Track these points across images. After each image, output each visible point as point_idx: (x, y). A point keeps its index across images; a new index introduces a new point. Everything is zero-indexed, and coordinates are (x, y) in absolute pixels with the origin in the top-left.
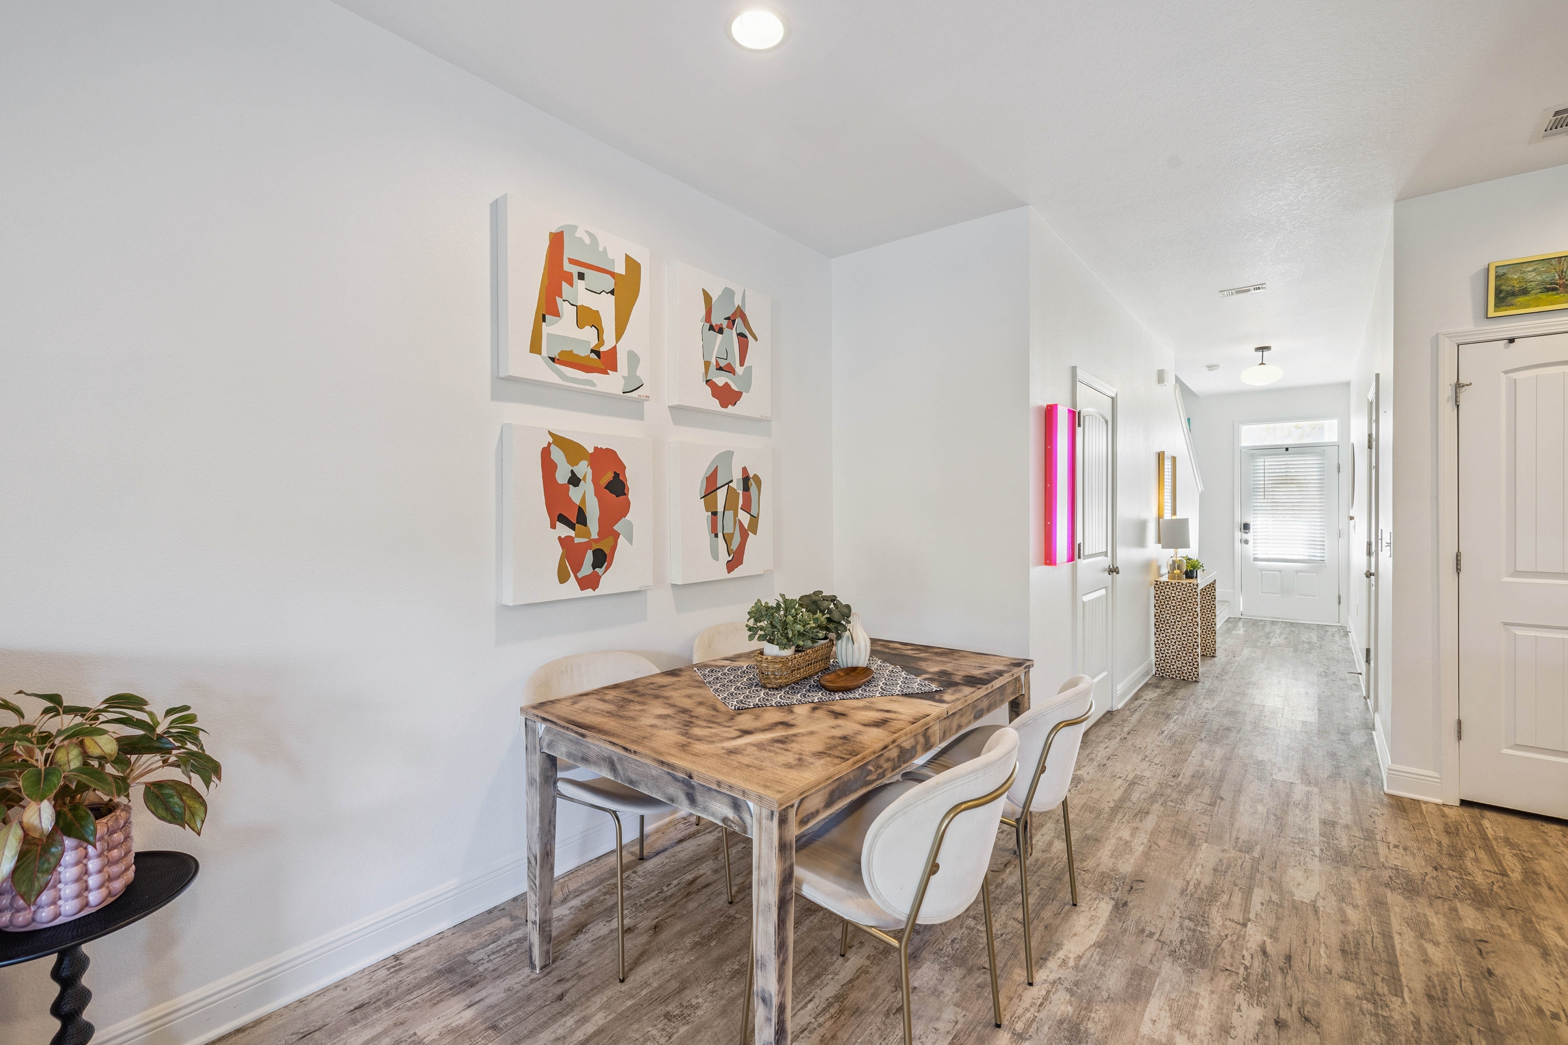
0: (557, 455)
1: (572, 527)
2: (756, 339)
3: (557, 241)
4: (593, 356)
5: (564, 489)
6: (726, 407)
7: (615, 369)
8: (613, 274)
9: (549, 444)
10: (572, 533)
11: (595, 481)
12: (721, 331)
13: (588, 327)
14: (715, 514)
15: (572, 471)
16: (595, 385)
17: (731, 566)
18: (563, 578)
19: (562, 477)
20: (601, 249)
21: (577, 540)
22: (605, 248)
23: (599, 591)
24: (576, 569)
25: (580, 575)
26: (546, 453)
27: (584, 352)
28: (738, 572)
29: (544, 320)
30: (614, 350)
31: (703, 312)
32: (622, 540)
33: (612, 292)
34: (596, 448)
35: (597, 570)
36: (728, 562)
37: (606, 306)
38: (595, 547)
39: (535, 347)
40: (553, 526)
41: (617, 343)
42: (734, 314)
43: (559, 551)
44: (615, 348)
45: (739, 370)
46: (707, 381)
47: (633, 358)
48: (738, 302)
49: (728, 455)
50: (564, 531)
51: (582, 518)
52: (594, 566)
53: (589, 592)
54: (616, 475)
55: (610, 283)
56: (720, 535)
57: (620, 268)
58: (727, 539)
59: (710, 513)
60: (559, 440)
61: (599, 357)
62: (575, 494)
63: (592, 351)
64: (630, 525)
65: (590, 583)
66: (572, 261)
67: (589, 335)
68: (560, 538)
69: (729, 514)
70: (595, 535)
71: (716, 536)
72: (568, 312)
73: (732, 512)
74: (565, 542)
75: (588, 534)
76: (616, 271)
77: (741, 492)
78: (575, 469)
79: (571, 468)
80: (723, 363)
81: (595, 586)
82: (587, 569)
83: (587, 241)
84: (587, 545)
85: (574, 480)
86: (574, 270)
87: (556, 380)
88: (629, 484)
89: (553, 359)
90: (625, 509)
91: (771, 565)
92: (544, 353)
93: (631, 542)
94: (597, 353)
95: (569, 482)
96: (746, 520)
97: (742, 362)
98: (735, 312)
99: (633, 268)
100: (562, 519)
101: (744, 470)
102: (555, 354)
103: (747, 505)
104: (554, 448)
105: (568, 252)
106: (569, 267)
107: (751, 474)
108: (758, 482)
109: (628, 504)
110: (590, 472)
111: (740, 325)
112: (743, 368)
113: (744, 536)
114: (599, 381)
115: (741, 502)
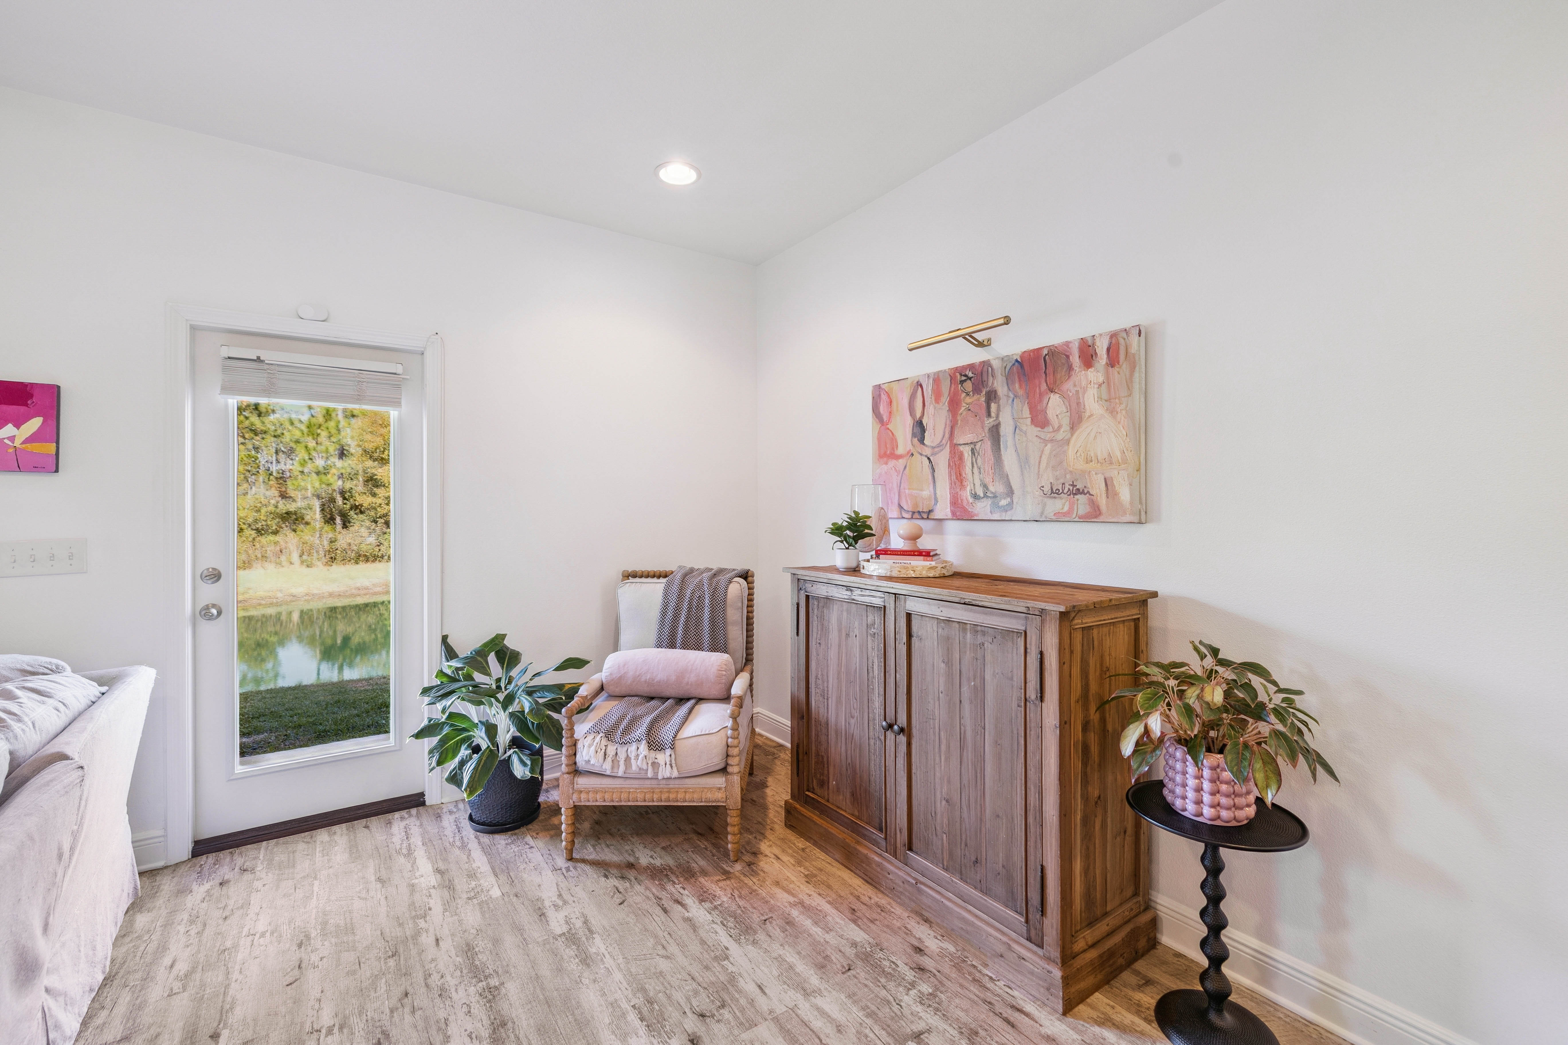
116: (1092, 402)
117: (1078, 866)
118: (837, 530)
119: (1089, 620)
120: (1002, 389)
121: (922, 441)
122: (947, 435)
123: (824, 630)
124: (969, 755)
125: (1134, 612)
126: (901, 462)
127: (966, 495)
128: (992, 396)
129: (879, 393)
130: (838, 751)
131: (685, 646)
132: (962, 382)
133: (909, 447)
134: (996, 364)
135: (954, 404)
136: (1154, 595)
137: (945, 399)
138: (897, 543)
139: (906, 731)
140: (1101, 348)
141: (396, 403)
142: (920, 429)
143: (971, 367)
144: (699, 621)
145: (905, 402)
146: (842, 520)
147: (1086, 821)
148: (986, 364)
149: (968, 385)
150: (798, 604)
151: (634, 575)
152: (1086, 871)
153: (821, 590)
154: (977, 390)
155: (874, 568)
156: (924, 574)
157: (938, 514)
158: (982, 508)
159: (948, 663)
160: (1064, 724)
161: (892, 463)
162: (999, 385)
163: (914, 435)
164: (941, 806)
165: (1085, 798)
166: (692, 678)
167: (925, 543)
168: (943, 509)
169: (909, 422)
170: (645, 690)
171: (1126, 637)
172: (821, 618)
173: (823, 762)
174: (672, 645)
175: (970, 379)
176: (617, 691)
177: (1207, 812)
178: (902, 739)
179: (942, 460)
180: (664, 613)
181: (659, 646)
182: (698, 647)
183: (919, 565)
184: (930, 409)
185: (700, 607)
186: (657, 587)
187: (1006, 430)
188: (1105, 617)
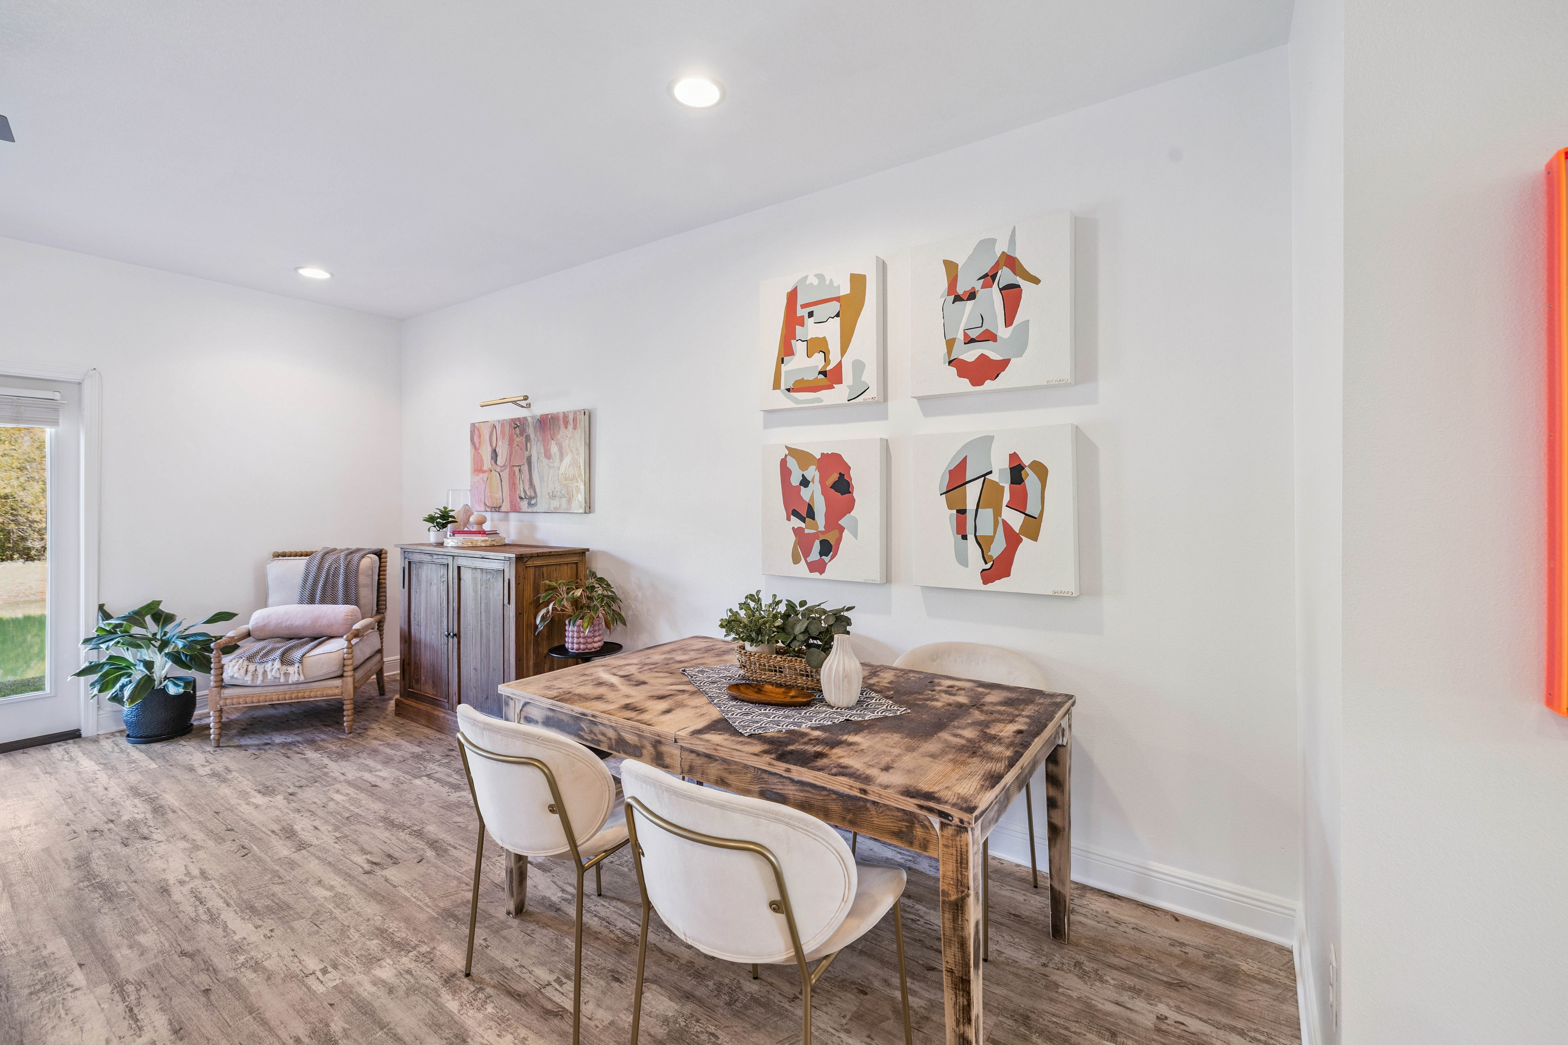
0: (792, 463)
1: (804, 520)
2: (1036, 281)
3: (792, 296)
4: (821, 376)
6: (981, 383)
7: (840, 381)
8: (837, 299)
9: (786, 456)
10: (803, 525)
11: (822, 482)
12: (972, 296)
13: (816, 354)
14: (962, 512)
15: (803, 475)
16: (822, 401)
17: (988, 576)
18: (796, 560)
19: (795, 480)
20: (827, 282)
21: (807, 531)
22: (831, 280)
23: (824, 576)
24: (806, 555)
25: (809, 559)
26: (783, 462)
27: (812, 376)
28: (998, 585)
29: (783, 363)
30: (839, 365)
31: (944, 285)
32: (846, 534)
33: (838, 315)
34: (822, 454)
35: (823, 557)
36: (984, 570)
37: (831, 331)
38: (822, 537)
39: (776, 385)
40: (789, 519)
41: (842, 356)
42: (997, 266)
43: (793, 538)
44: (840, 363)
45: (1003, 332)
46: (950, 363)
47: (859, 366)
48: (1001, 247)
49: (987, 441)
50: (796, 523)
51: (811, 514)
52: (821, 554)
53: (816, 575)
54: (841, 475)
55: (835, 307)
56: (971, 537)
57: (845, 290)
58: (983, 544)
59: (954, 512)
60: (792, 452)
61: (826, 376)
62: (805, 494)
63: (820, 373)
64: (856, 521)
65: (818, 567)
66: (804, 306)
67: (818, 360)
68: (793, 528)
69: (986, 514)
70: (821, 528)
71: (965, 537)
72: (800, 348)
73: (990, 511)
74: (797, 531)
75: (816, 527)
76: (842, 293)
77: (1007, 486)
78: (806, 474)
79: (802, 473)
80: (973, 334)
81: (822, 571)
82: (815, 555)
83: (815, 282)
84: (814, 536)
85: (805, 482)
86: (805, 312)
87: (790, 404)
88: (854, 482)
89: (788, 390)
90: (851, 505)
91: (1069, 586)
92: (783, 387)
93: (856, 536)
94: (824, 373)
95: (801, 484)
96: (1015, 520)
97: (1009, 321)
98: (997, 263)
99: (858, 281)
100: (796, 513)
101: (1014, 457)
102: (790, 386)
103: (1019, 503)
104: (789, 459)
105: (800, 301)
106: (801, 312)
107: (1026, 461)
108: (1041, 471)
109: (853, 501)
110: (817, 474)
111: (1006, 276)
112: (1011, 328)
113: (1013, 540)
114: (827, 397)
115: (1006, 498)
116: (567, 446)
118: (431, 519)
119: (538, 563)
120: (532, 436)
121: (496, 462)
122: (508, 460)
123: (418, 584)
124: (484, 641)
125: (575, 559)
126: (486, 475)
127: (517, 497)
128: (528, 439)
129: (474, 429)
130: (426, 657)
131: (323, 601)
132: (515, 428)
133: (490, 466)
134: (529, 419)
135: (511, 441)
136: (588, 550)
137: (507, 437)
138: (470, 527)
139: (458, 635)
140: (572, 417)
141: (55, 423)
142: (495, 455)
143: (519, 419)
144: (335, 585)
145: (487, 437)
146: (434, 512)
148: (525, 418)
149: (517, 430)
150: (404, 568)
151: (284, 555)
153: (416, 558)
154: (521, 434)
155: (451, 542)
156: (479, 544)
157: (503, 509)
158: (524, 505)
159: (477, 593)
160: (518, 616)
161: (481, 475)
162: (531, 432)
163: (492, 458)
164: (473, 672)
165: (537, 654)
166: (324, 622)
167: (488, 527)
168: (506, 507)
169: (489, 449)
170: (286, 633)
171: (569, 572)
172: (418, 575)
173: (418, 667)
174: (312, 601)
175: (518, 426)
176: (262, 635)
177: (575, 646)
178: (456, 639)
179: (505, 475)
180: (305, 581)
181: (301, 602)
182: (334, 602)
183: (481, 540)
184: (500, 443)
185: (336, 575)
186: (302, 562)
187: (534, 459)
188: (552, 561)
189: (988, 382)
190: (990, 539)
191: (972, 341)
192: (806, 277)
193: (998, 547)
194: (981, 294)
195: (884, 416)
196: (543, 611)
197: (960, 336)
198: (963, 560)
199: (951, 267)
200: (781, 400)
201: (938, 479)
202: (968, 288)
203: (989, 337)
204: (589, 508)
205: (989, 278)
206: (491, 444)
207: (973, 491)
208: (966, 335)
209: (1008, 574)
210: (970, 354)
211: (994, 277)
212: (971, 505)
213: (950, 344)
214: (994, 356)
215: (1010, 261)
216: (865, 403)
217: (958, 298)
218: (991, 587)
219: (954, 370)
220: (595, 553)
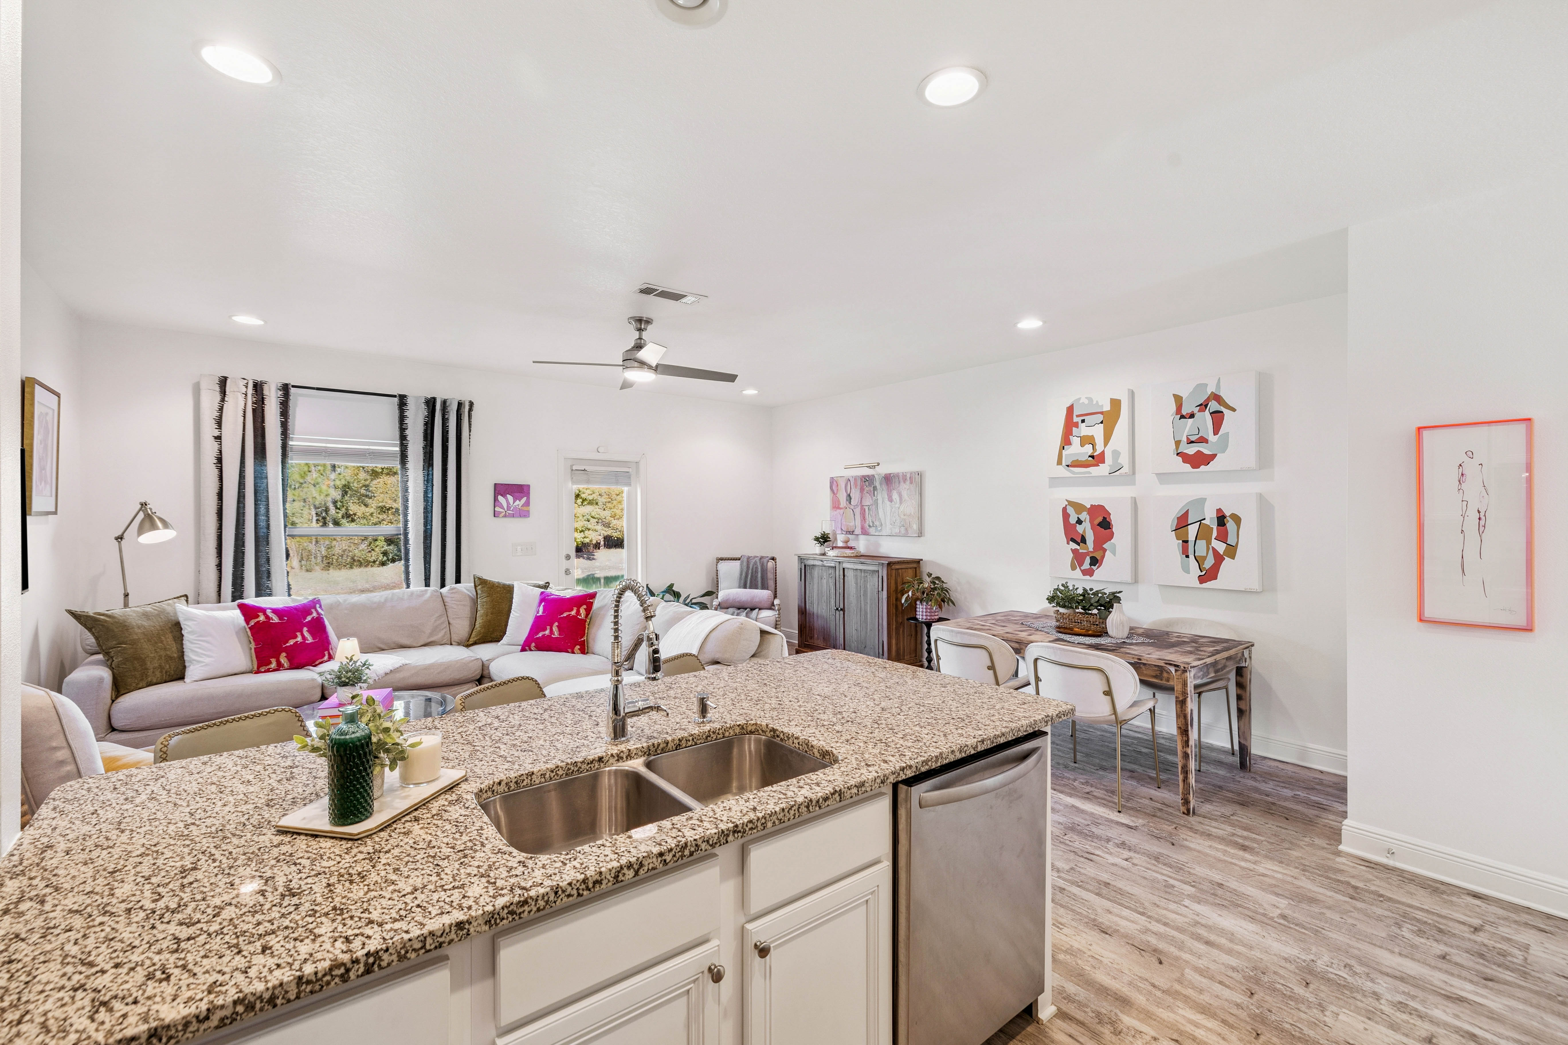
0: (1070, 510)
1: (1078, 545)
2: (1234, 410)
3: (1070, 409)
4: (1090, 459)
5: (1074, 526)
6: (1198, 467)
7: (1104, 462)
8: (1102, 413)
9: (1066, 505)
10: (1078, 547)
11: (1091, 521)
12: (1192, 416)
13: (1087, 445)
14: (1186, 542)
15: (1078, 517)
16: (1091, 473)
17: (1202, 579)
18: (1073, 568)
19: (1073, 520)
20: (1095, 403)
21: (1081, 551)
22: (1098, 402)
23: (1092, 578)
24: (1080, 565)
25: (1083, 568)
26: (1064, 510)
27: (1085, 458)
28: (1209, 585)
29: (1064, 449)
30: (1103, 453)
31: (1174, 409)
32: (1108, 553)
33: (1102, 422)
34: (1091, 505)
35: (1092, 567)
36: (1200, 576)
37: (1098, 432)
38: (1091, 555)
39: (1059, 462)
40: (1068, 543)
41: (1105, 447)
42: (1208, 400)
43: (1071, 555)
44: (1103, 451)
45: (1212, 438)
46: (1178, 454)
47: (1116, 454)
48: (1210, 390)
49: (1201, 501)
50: (1074, 546)
51: (1084, 540)
52: (1091, 565)
53: (1088, 577)
54: (1104, 518)
55: (1100, 418)
56: (1192, 557)
57: (1107, 407)
58: (1199, 561)
59: (1181, 541)
60: (1071, 503)
61: (1094, 459)
63: (1090, 457)
64: (1114, 545)
65: (1089, 573)
66: (1077, 416)
67: (1088, 449)
68: (1071, 549)
69: (1201, 544)
70: (1091, 549)
71: (1187, 556)
72: (1076, 441)
73: (1204, 542)
74: (1074, 551)
75: (1087, 548)
76: (1104, 410)
77: (1215, 527)
78: (1080, 517)
80: (1193, 438)
81: (1091, 575)
82: (1086, 565)
83: (1086, 402)
84: (1087, 554)
85: (1079, 522)
86: (1079, 420)
88: (1113, 522)
89: (1068, 466)
90: (1111, 536)
91: (1255, 586)
92: (1064, 463)
93: (1115, 555)
94: (1092, 457)
95: (1077, 522)
96: (1221, 547)
97: (1216, 432)
98: (1208, 398)
99: (1116, 404)
100: (1073, 540)
101: (1219, 511)
102: (1069, 463)
103: (1223, 537)
104: (1068, 507)
105: (1076, 413)
106: (1075, 419)
107: (1227, 514)
108: (1237, 519)
109: (1113, 533)
110: (1088, 517)
111: (1214, 406)
112: (1217, 436)
113: (1219, 559)
114: (1094, 471)
115: (1215, 534)
116: (905, 494)
117: (894, 642)
118: (817, 539)
119: (897, 567)
120: (878, 487)
121: (850, 503)
122: (859, 502)
123: (812, 578)
124: (863, 613)
125: (915, 565)
126: (842, 511)
127: (866, 525)
128: (875, 488)
129: (833, 482)
130: (818, 624)
131: (751, 588)
132: (865, 481)
133: (845, 505)
134: (877, 477)
135: (862, 490)
136: (923, 560)
137: (859, 487)
138: (840, 544)
139: (843, 610)
140: (908, 476)
141: (629, 485)
142: (849, 498)
143: (868, 476)
144: (756, 577)
145: (843, 486)
146: (819, 535)
147: (897, 628)
148: (873, 476)
149: (867, 482)
150: (801, 569)
151: (722, 559)
152: (897, 644)
153: (811, 562)
154: (870, 485)
155: (832, 553)
156: (850, 555)
157: (856, 533)
158: (872, 530)
159: (857, 584)
160: (888, 597)
161: (838, 511)
162: (877, 484)
163: (847, 500)
164: (854, 632)
165: (896, 621)
166: (757, 600)
167: (850, 544)
168: (858, 531)
169: (845, 494)
170: (737, 605)
171: (912, 573)
172: (811, 574)
173: (812, 629)
174: (745, 587)
175: (868, 480)
176: (725, 606)
178: (842, 612)
179: (858, 511)
180: (741, 574)
181: (740, 587)
182: (756, 588)
183: (848, 552)
184: (853, 490)
185: (756, 572)
186: (736, 564)
187: (880, 502)
188: (904, 566)
189: (1202, 467)
190: (1204, 558)
191: (1192, 442)
192: (1080, 399)
193: (1209, 562)
194: (1198, 415)
195: (1133, 483)
196: (906, 596)
197: (1184, 439)
198: (1186, 570)
199: (1178, 400)
200: (1062, 471)
201: (1170, 521)
202: (1190, 411)
203: (1203, 440)
204: (920, 534)
205: (1203, 406)
206: (846, 491)
207: (1192, 530)
208: (1188, 439)
209: (1215, 578)
210: (1191, 450)
211: (1206, 406)
212: (1191, 537)
213: (1178, 443)
214: (1206, 452)
215: (1217, 398)
216: (1121, 475)
217: (1182, 417)
218: (1205, 585)
219: (1180, 459)
220: (926, 562)
